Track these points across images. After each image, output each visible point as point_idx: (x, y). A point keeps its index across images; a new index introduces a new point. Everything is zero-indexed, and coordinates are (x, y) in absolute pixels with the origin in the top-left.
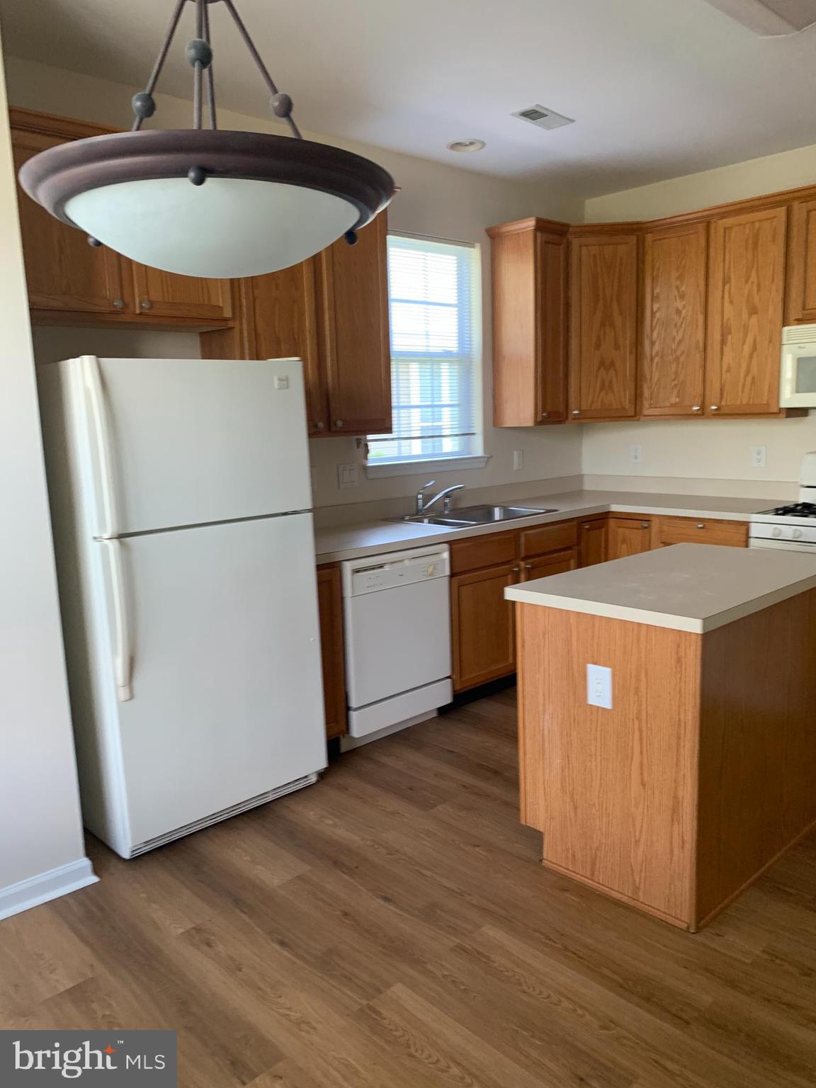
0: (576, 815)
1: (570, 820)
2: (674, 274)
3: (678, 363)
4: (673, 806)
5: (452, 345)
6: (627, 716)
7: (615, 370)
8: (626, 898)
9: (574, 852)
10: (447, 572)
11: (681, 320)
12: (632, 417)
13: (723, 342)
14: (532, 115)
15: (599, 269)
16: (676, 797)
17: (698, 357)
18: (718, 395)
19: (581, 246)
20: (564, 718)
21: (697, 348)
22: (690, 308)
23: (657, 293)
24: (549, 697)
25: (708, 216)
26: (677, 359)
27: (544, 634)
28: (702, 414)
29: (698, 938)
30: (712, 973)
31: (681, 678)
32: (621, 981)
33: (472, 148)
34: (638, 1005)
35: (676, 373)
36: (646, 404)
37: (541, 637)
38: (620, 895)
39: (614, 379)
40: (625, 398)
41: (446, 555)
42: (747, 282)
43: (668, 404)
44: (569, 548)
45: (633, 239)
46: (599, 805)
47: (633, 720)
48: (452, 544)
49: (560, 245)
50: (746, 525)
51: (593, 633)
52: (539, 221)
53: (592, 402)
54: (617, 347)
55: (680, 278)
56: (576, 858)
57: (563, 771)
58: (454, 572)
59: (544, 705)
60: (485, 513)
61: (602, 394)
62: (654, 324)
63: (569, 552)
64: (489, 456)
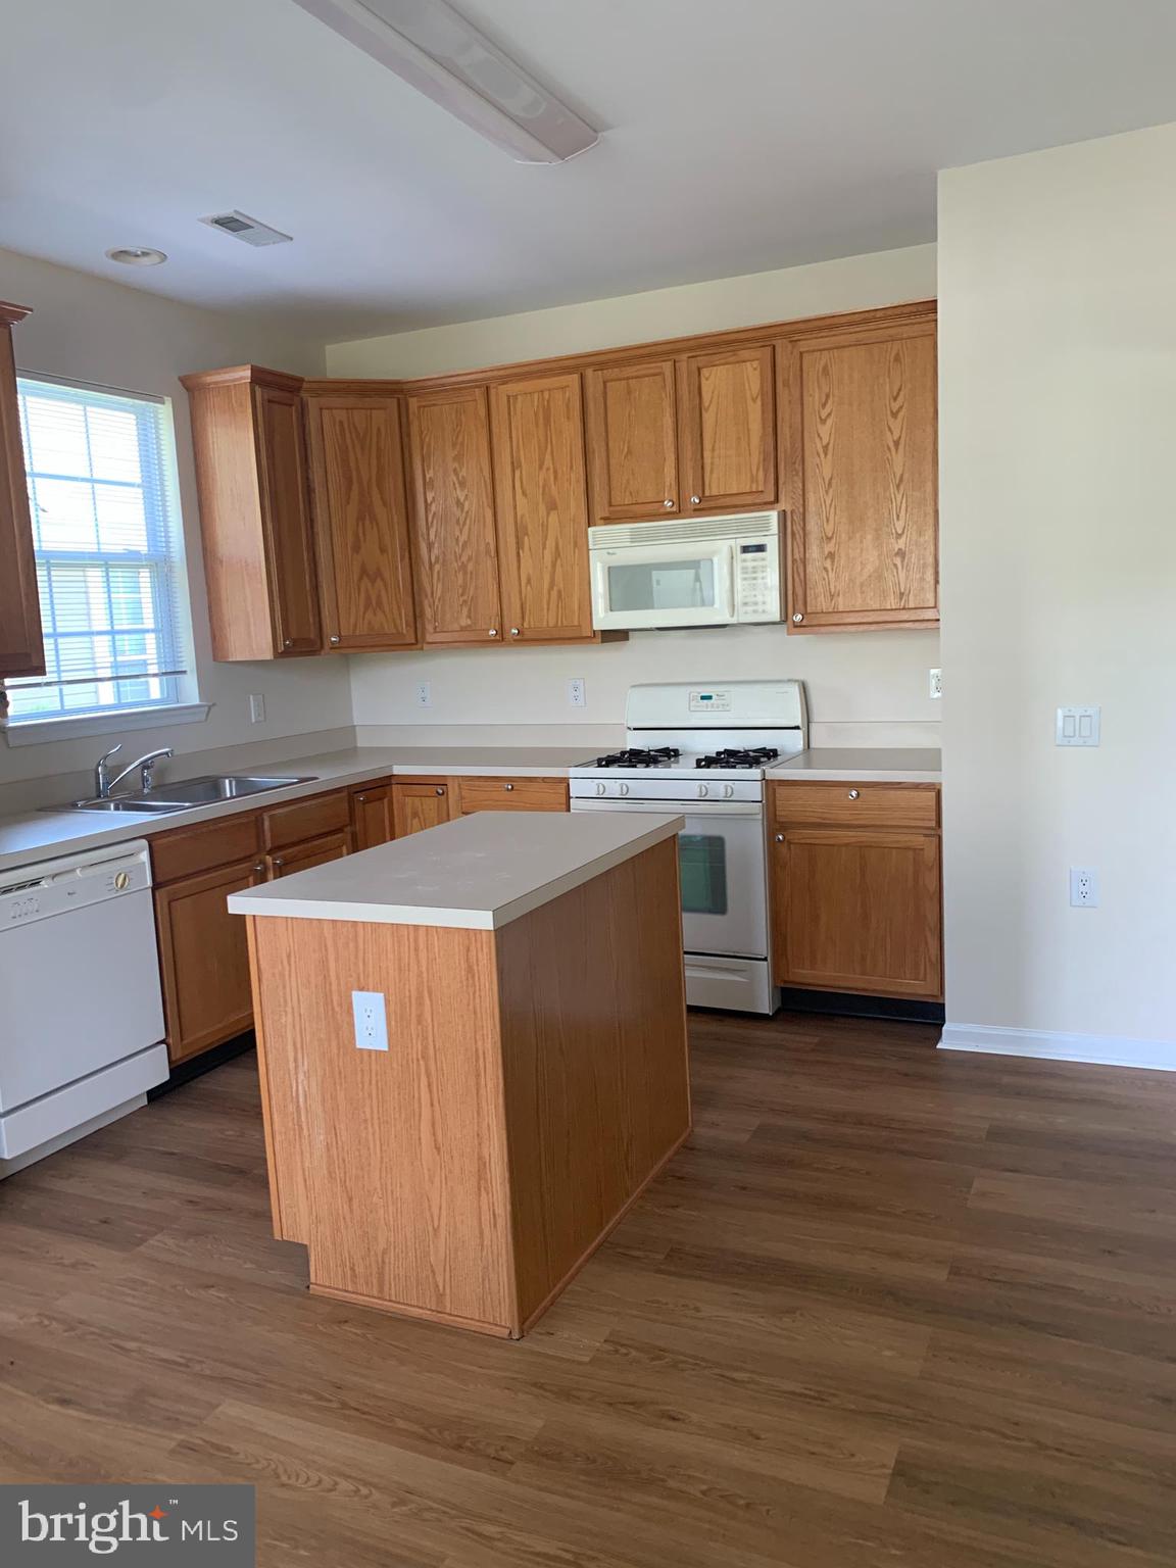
0: (351, 1211)
1: (344, 1218)
2: (451, 454)
3: (465, 573)
4: (479, 1171)
5: (139, 543)
6: (410, 1057)
7: (383, 579)
8: (429, 1312)
9: (354, 1265)
10: (149, 883)
11: (464, 514)
12: (412, 644)
13: (519, 545)
14: (231, 223)
15: (349, 441)
16: (480, 1158)
17: (488, 564)
18: (519, 615)
19: (321, 409)
20: (325, 1074)
21: (488, 552)
22: (474, 500)
23: (430, 478)
24: (302, 1049)
25: (488, 379)
26: (464, 567)
27: (289, 956)
28: (501, 639)
29: (525, 1344)
30: (541, 1387)
31: (474, 993)
32: (422, 1431)
33: (145, 260)
34: (445, 1459)
35: (464, 587)
36: (429, 628)
37: (285, 962)
38: (421, 1311)
39: (383, 593)
40: (401, 620)
41: (144, 856)
42: (541, 467)
43: (456, 627)
44: (340, 830)
45: (392, 403)
46: (382, 1189)
47: (418, 1060)
48: (154, 840)
49: (291, 405)
50: (565, 781)
51: (357, 948)
52: (254, 370)
53: (355, 625)
54: (383, 550)
55: (458, 458)
56: (357, 1272)
57: (328, 1150)
58: (158, 880)
59: (296, 1060)
60: (211, 789)
61: (369, 615)
62: (430, 519)
63: (339, 835)
64: (211, 704)
